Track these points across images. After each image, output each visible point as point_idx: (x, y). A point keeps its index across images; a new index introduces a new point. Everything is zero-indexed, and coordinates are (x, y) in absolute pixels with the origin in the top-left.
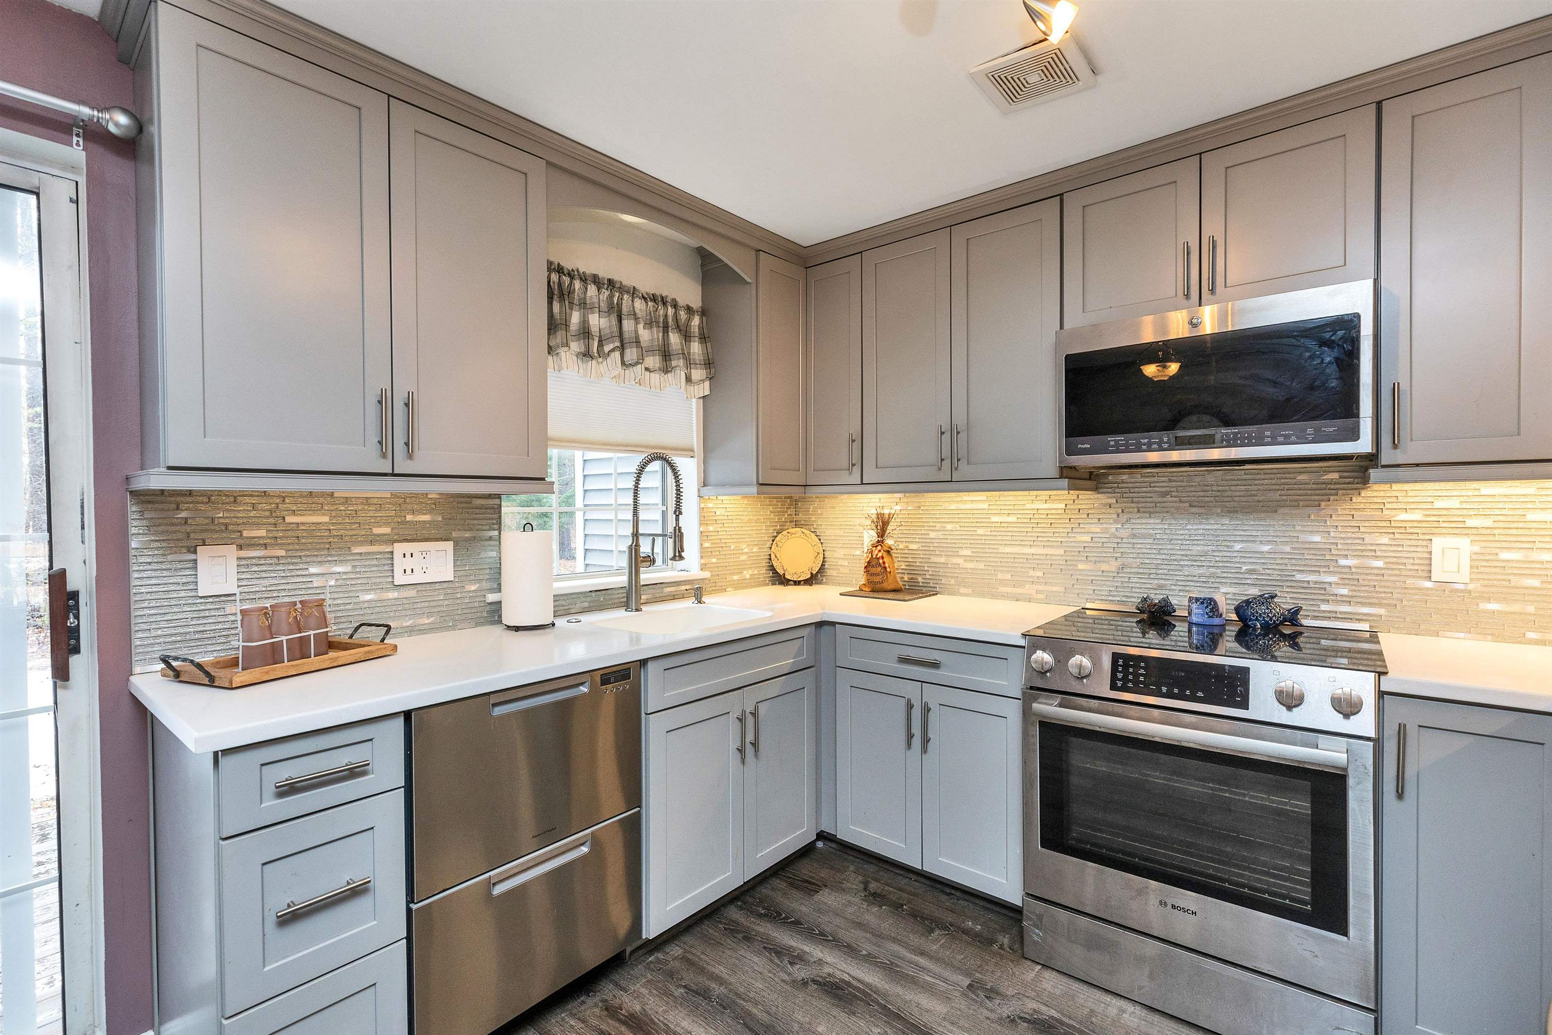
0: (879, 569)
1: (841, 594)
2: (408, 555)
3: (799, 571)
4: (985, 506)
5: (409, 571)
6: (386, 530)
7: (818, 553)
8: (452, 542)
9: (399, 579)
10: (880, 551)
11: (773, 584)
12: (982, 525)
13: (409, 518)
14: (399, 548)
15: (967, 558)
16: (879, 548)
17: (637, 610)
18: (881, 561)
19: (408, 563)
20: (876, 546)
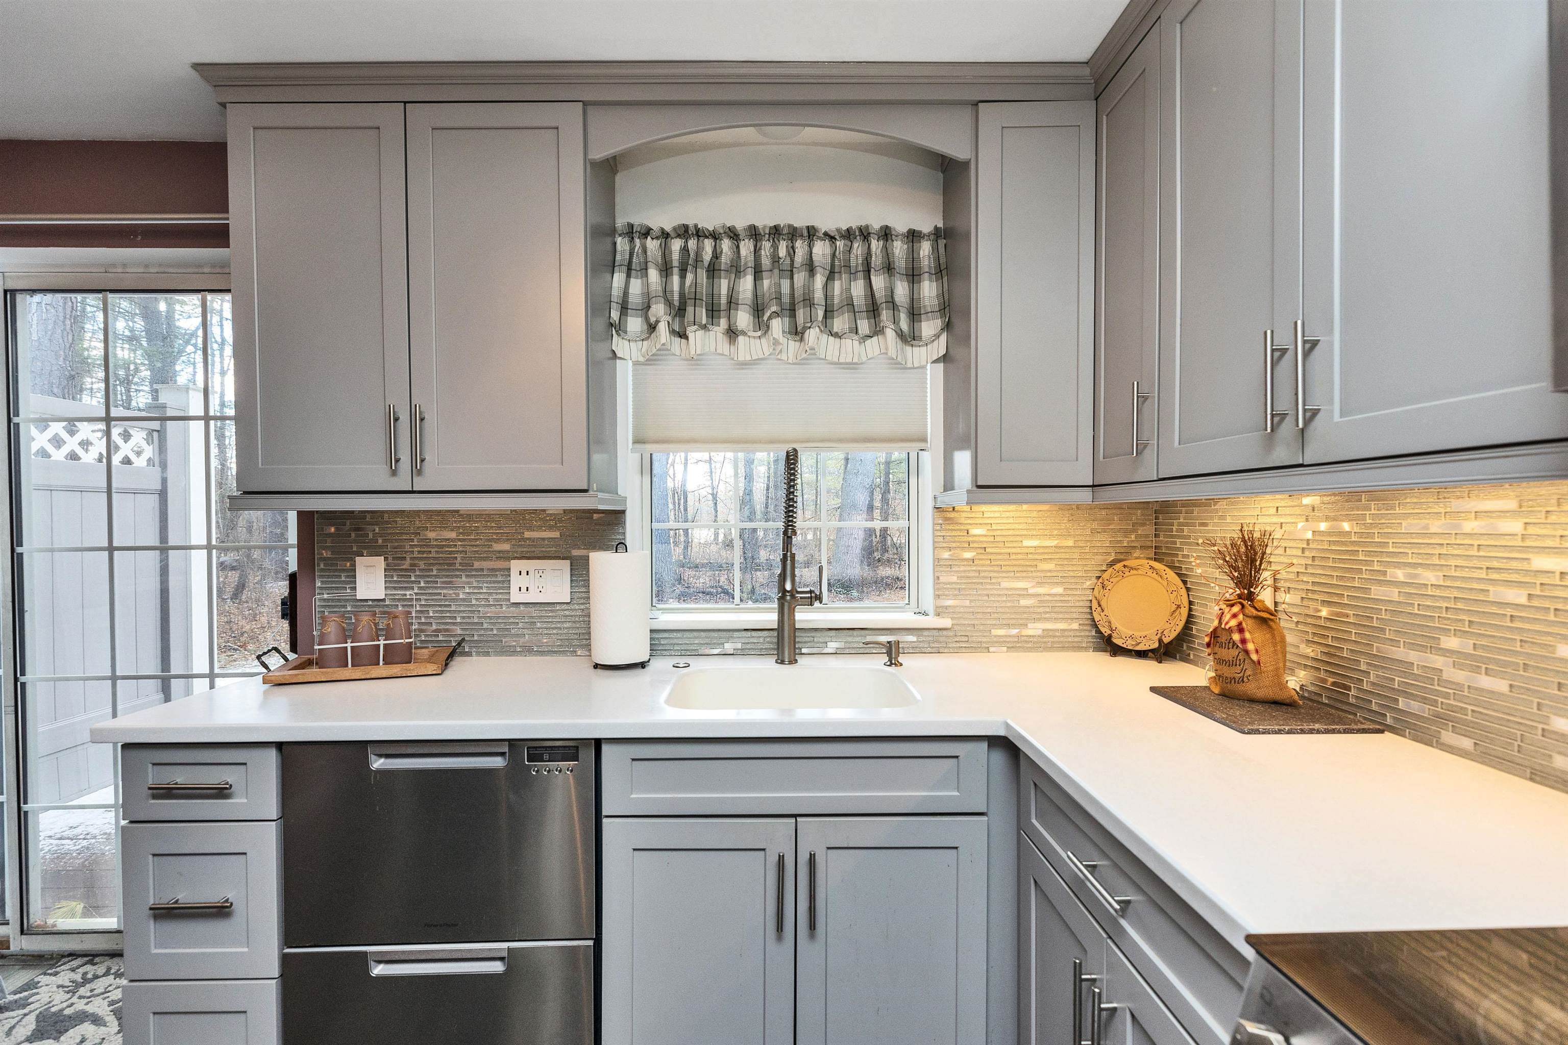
0: (1234, 652)
1: (1153, 689)
2: (524, 573)
3: (1137, 634)
4: (1515, 526)
5: (524, 589)
6: (506, 547)
7: (1179, 607)
8: (568, 562)
9: (515, 597)
10: (1235, 616)
11: (1096, 649)
12: (1505, 576)
13: (527, 534)
14: (516, 566)
15: (1459, 659)
16: (1236, 609)
17: (790, 663)
18: (1236, 637)
19: (523, 581)
20: (1232, 605)
